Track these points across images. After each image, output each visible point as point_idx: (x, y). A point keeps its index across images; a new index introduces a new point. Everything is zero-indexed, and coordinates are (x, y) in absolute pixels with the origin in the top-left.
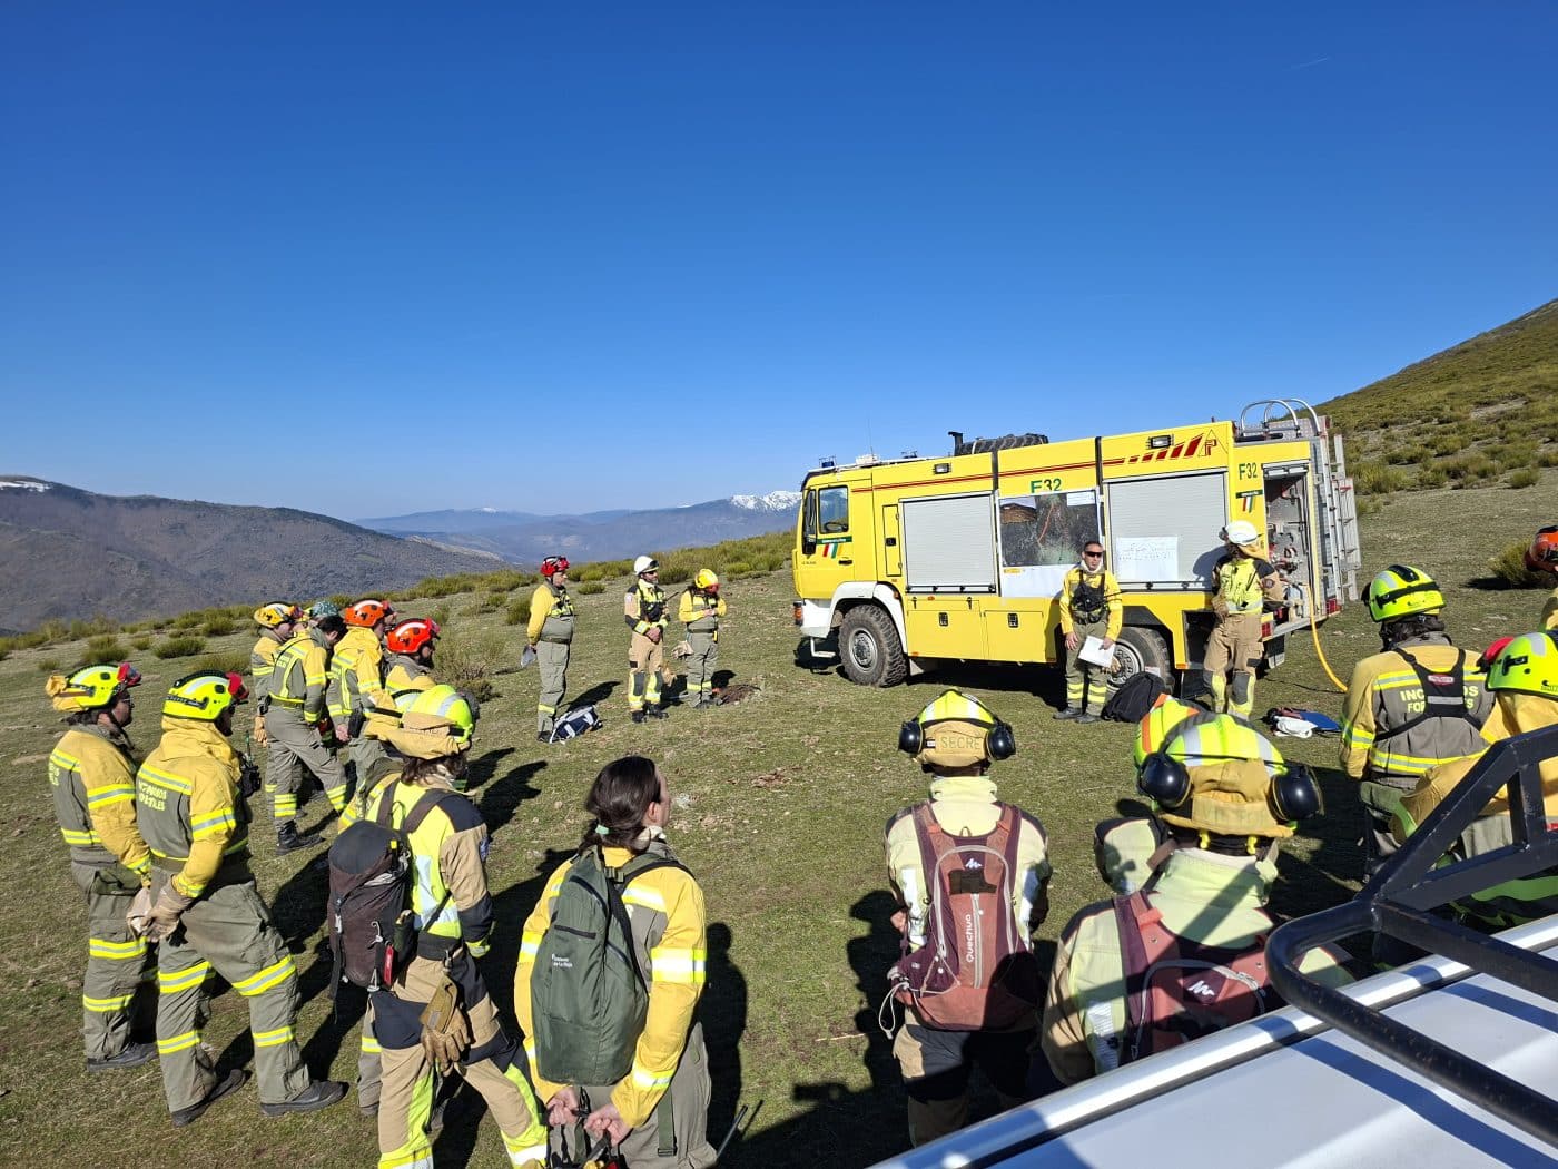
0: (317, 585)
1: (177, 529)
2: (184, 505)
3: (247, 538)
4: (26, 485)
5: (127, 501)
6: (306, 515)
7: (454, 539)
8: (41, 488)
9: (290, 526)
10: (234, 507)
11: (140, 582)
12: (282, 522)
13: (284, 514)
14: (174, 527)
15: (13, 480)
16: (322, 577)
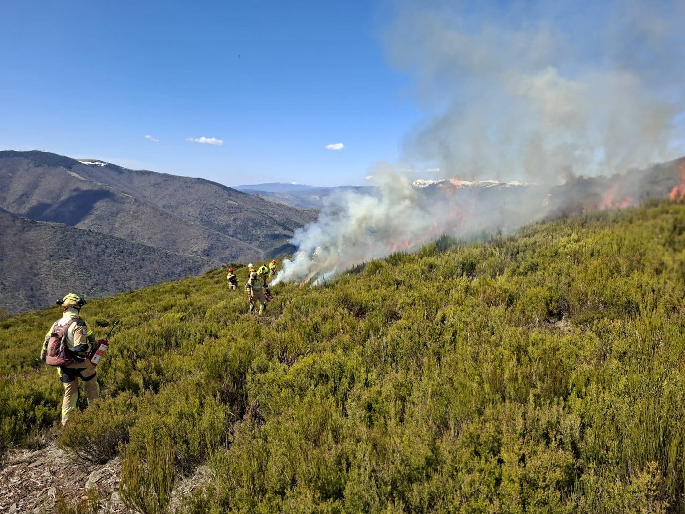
0: (210, 213)
1: (156, 185)
2: (159, 175)
3: (183, 190)
4: (97, 163)
5: (137, 172)
6: (209, 181)
7: (278, 195)
8: (103, 165)
9: (201, 186)
10: (180, 177)
11: (134, 207)
12: (198, 184)
13: (200, 181)
14: (155, 184)
15: (92, 161)
16: (212, 210)
